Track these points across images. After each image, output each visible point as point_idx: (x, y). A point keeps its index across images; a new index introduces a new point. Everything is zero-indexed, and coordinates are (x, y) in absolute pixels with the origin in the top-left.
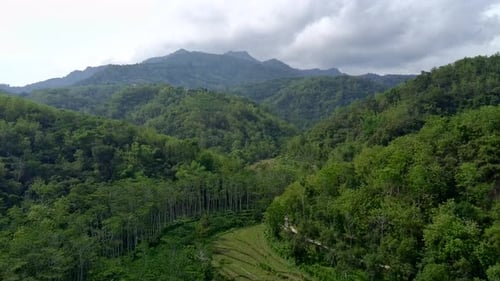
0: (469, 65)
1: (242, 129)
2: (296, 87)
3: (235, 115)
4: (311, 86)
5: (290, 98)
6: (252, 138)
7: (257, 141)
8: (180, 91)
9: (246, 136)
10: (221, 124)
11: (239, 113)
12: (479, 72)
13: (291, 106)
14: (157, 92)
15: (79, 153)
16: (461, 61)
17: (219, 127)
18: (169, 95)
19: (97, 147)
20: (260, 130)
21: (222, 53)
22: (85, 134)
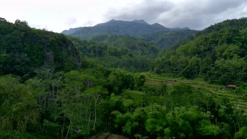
0: (228, 22)
1: (142, 50)
2: (166, 35)
3: (139, 44)
4: (173, 34)
5: (163, 40)
6: (146, 53)
7: (148, 54)
8: (116, 36)
9: (143, 52)
10: (133, 48)
11: (141, 44)
12: (231, 25)
13: (163, 43)
14: (106, 37)
15: (92, 51)
16: (225, 21)
17: (133, 49)
18: (112, 38)
19: (97, 49)
20: (149, 50)
21: (132, 21)
22: (93, 46)
